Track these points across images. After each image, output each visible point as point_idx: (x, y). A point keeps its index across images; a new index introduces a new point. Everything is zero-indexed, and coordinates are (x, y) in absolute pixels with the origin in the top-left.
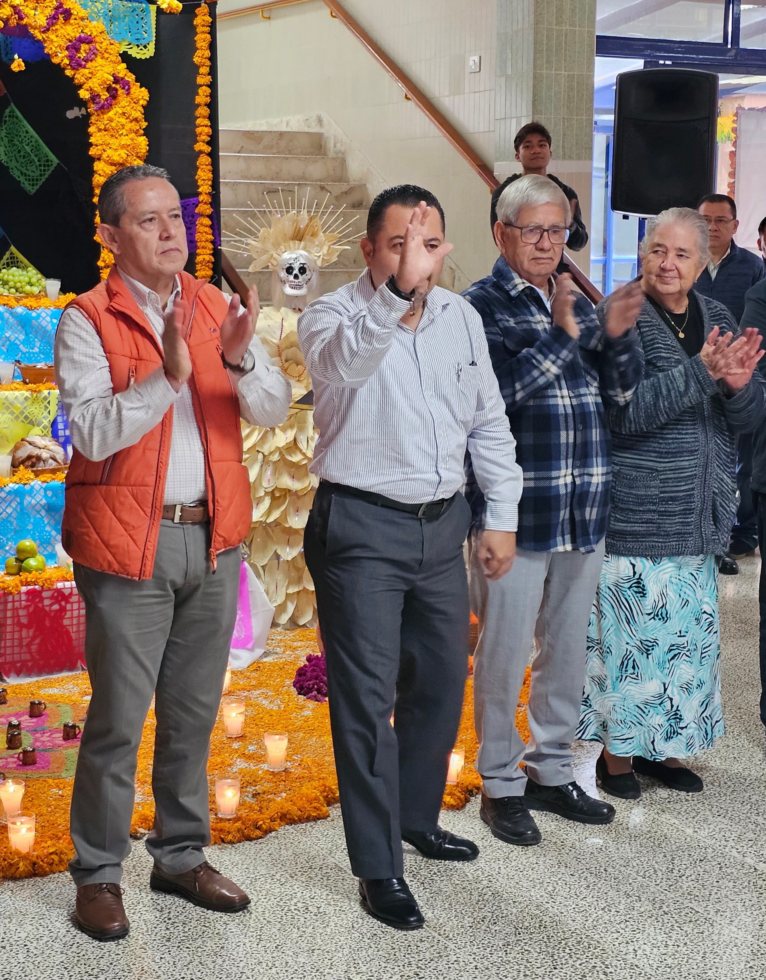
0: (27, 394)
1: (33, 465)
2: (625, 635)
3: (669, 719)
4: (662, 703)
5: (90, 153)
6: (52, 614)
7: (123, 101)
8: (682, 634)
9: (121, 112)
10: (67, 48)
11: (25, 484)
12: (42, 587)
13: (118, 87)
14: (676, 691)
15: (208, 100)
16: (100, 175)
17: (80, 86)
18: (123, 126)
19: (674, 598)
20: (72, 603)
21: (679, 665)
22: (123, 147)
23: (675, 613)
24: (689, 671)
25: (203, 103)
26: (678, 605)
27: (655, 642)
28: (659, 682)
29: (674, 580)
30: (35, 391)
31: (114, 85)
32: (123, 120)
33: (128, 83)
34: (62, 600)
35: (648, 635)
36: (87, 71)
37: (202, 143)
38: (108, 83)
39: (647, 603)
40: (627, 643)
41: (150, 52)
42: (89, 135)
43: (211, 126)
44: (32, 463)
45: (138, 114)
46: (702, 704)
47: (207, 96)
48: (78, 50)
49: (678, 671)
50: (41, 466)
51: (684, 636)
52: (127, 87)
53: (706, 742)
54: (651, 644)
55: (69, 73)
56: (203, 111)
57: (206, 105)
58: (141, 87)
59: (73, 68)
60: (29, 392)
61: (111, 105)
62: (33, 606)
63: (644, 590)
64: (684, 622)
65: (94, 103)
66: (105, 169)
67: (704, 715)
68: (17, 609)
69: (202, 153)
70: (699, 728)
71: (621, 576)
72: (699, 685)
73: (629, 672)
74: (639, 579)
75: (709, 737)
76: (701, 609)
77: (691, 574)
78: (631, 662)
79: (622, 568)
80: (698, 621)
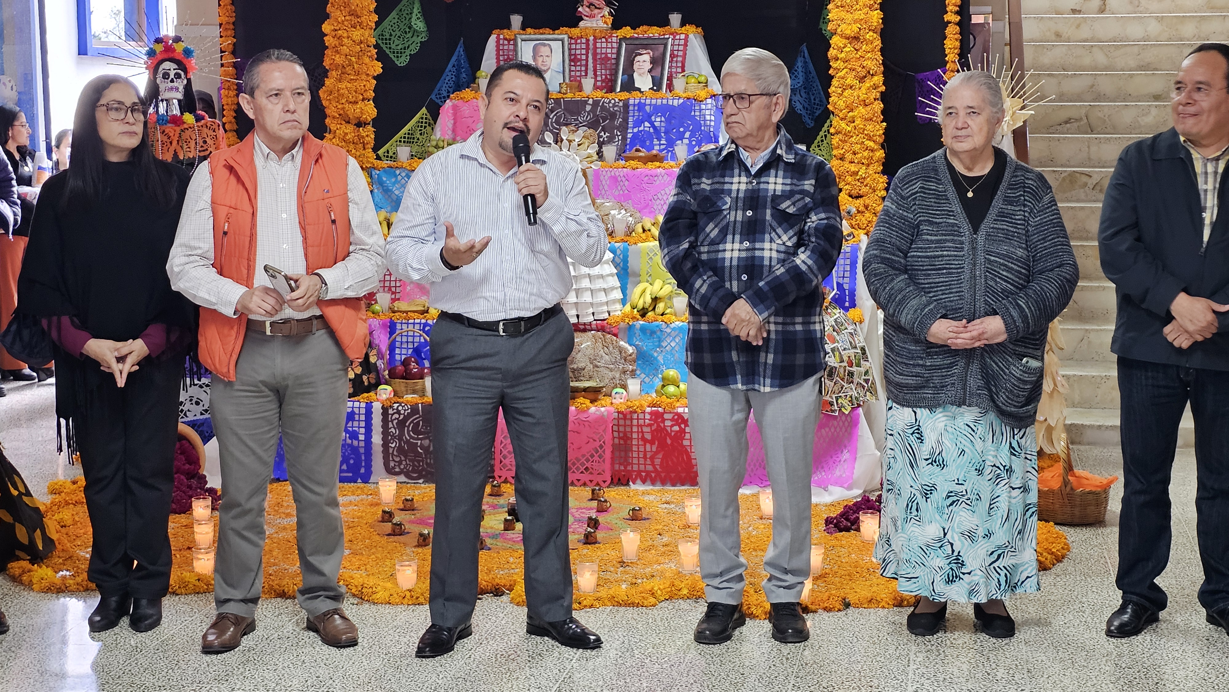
2: (909, 478)
3: (950, 563)
4: (941, 546)
5: (828, 29)
6: (673, 434)
8: (960, 482)
14: (956, 537)
16: (835, 49)
19: (950, 446)
21: (959, 512)
23: (952, 460)
24: (973, 519)
26: (956, 454)
27: (933, 488)
28: (938, 525)
29: (949, 429)
34: (681, 424)
35: (925, 479)
39: (924, 449)
40: (911, 487)
46: (991, 554)
51: (962, 484)
53: (999, 592)
54: (929, 489)
62: (656, 425)
63: (922, 436)
64: (961, 471)
66: (840, 43)
67: (996, 565)
69: (950, 23)
70: (988, 577)
71: (906, 422)
72: (987, 536)
73: (913, 514)
74: (919, 425)
75: (1002, 588)
76: (983, 461)
77: (967, 425)
78: (915, 504)
79: (906, 416)
80: (980, 472)
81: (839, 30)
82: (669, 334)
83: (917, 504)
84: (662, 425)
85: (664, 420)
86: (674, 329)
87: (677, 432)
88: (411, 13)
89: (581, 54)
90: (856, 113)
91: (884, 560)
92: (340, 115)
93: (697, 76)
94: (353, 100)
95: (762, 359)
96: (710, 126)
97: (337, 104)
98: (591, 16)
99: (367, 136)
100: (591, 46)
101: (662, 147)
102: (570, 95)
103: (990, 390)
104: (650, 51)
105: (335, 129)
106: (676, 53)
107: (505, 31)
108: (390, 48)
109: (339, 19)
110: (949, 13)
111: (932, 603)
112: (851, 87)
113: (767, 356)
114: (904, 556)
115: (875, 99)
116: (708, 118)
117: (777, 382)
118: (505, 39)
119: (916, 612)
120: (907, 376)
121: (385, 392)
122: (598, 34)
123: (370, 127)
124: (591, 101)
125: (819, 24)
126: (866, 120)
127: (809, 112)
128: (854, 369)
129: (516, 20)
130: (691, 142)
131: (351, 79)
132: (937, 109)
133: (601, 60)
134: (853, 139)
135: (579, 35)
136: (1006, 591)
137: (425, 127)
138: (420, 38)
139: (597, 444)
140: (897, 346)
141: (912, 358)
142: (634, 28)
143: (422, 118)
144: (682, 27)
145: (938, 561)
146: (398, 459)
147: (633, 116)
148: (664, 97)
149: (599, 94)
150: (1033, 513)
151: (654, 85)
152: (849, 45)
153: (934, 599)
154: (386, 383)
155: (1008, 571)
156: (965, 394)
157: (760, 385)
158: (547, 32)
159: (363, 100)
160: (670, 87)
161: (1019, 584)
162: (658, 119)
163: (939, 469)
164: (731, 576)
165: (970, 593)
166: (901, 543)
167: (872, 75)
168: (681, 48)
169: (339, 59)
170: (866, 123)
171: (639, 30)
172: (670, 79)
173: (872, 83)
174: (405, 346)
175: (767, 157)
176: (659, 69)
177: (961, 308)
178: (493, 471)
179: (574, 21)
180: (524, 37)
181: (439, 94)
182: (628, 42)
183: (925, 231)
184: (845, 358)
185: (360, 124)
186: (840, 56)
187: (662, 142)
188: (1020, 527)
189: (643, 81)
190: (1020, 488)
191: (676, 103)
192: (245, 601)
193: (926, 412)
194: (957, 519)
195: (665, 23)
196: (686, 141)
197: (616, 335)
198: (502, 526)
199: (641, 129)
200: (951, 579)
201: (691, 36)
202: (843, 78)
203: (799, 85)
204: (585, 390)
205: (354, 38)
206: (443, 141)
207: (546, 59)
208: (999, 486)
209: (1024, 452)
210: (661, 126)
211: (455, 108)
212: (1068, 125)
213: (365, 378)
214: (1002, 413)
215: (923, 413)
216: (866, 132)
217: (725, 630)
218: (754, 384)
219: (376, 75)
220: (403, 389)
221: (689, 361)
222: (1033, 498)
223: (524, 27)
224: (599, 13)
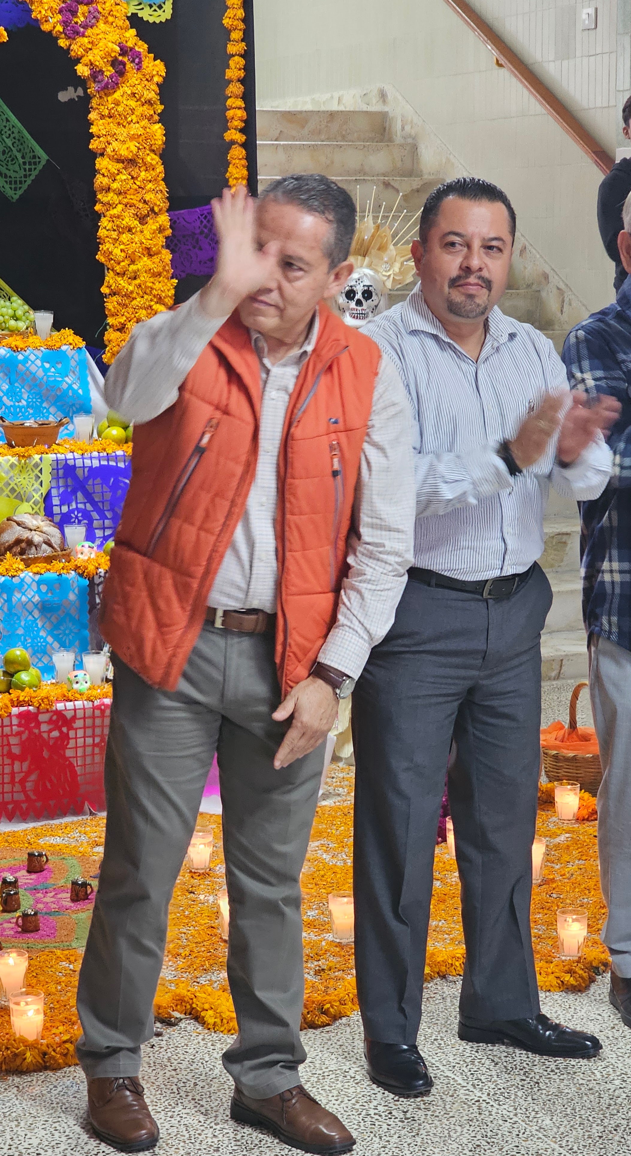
0: (14, 460)
1: (22, 552)
5: (91, 147)
6: (51, 743)
7: (133, 77)
9: (129, 92)
10: (61, 11)
11: (13, 576)
12: (38, 708)
13: (126, 59)
15: (242, 74)
16: (103, 175)
17: (77, 60)
18: (133, 110)
20: (76, 729)
22: (132, 138)
25: (235, 78)
30: (23, 456)
31: (120, 58)
32: (132, 103)
33: (139, 54)
34: (63, 726)
36: (86, 40)
37: (233, 131)
38: (113, 54)
41: (166, 14)
42: (90, 124)
43: (245, 109)
44: (22, 549)
45: (152, 95)
47: (240, 70)
48: (74, 13)
50: (32, 553)
52: (137, 60)
55: (62, 43)
56: (236, 89)
57: (239, 80)
58: (155, 59)
59: (68, 37)
60: (16, 458)
61: (117, 84)
62: (27, 732)
65: (95, 82)
66: (110, 167)
68: (7, 736)
69: (235, 143)
81: (109, 150)
84: (36, 731)
85: (38, 724)
87: (56, 739)
90: (139, 266)
112: (130, 230)
115: (162, 247)
126: (154, 275)
134: (136, 302)
152: (123, 171)
167: (156, 213)
170: (155, 280)
173: (156, 225)
186: (112, 186)
202: (118, 217)
216: (155, 292)
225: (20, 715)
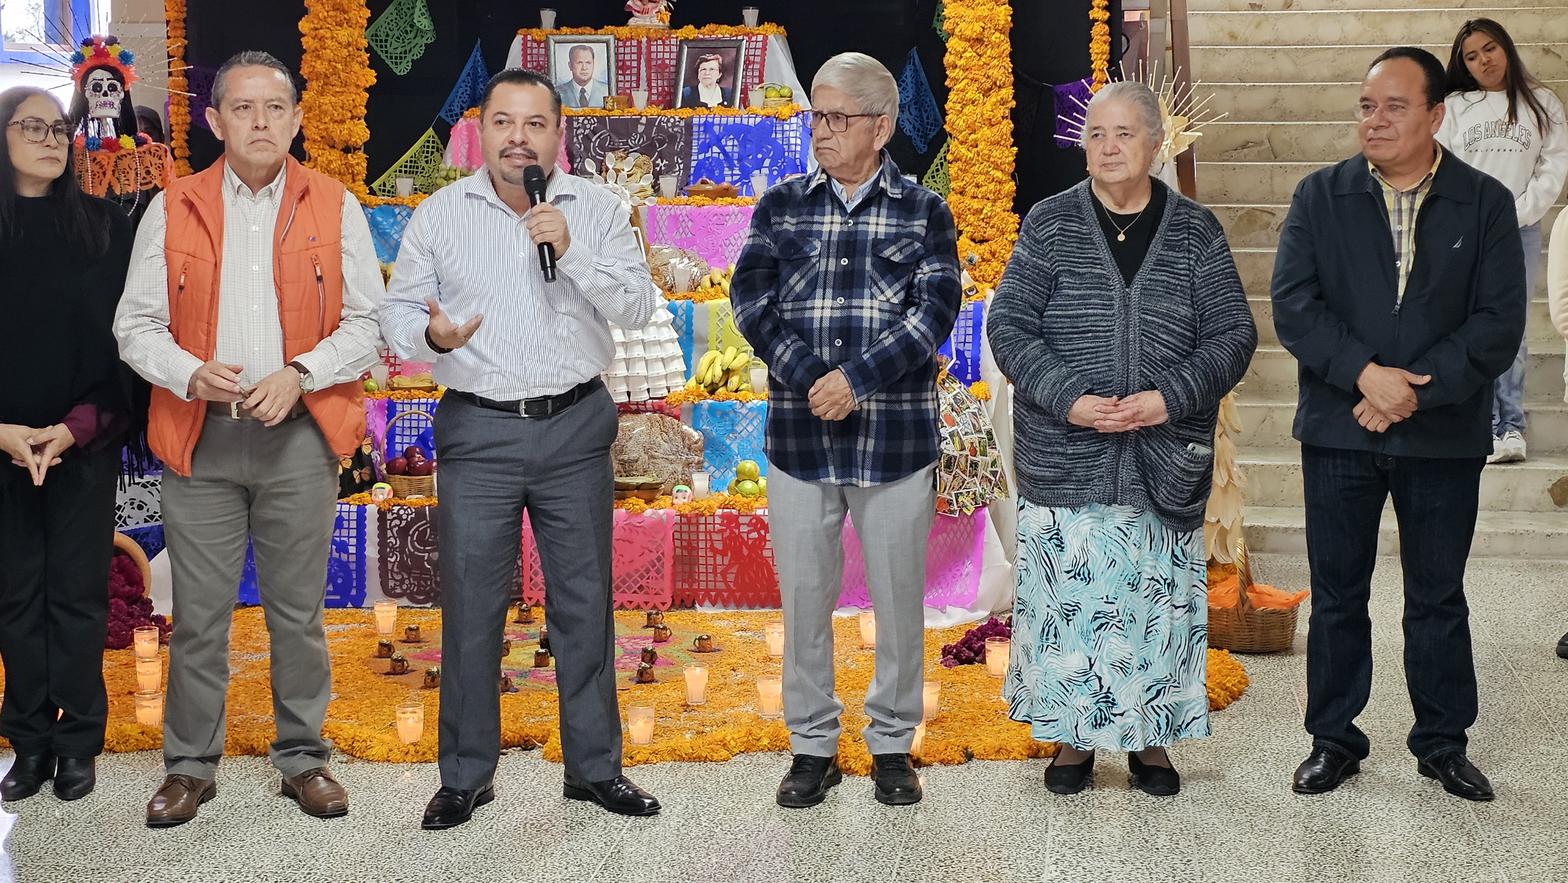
2: (1045, 595)
3: (1097, 702)
4: (1087, 681)
5: (944, 28)
6: (750, 542)
8: (1110, 601)
12: (740, 512)
14: (1105, 669)
16: (952, 53)
19: (1097, 555)
21: (1108, 638)
22: (979, 19)
23: (1100, 573)
24: (1126, 647)
26: (1104, 565)
27: (1076, 608)
28: (1083, 654)
29: (1095, 533)
35: (1066, 596)
39: (1065, 559)
40: (1048, 606)
46: (1149, 689)
49: (1107, 645)
51: (1112, 603)
53: (1158, 738)
54: (1071, 608)
62: (728, 531)
63: (1062, 543)
64: (1111, 586)
66: (958, 46)
67: (1154, 703)
68: (710, 532)
69: (1097, 21)
70: (1145, 718)
71: (1042, 525)
72: (1143, 666)
73: (1051, 641)
74: (1058, 529)
75: (1162, 732)
76: (1139, 573)
77: (1118, 528)
78: (1052, 628)
79: (1042, 517)
80: (1134, 587)
81: (957, 31)
82: (745, 416)
83: (1056, 628)
84: (737, 531)
85: (738, 525)
86: (750, 409)
87: (755, 540)
88: (413, 8)
89: (631, 60)
90: (979, 136)
91: (1014, 699)
92: (322, 137)
93: (778, 88)
94: (338, 119)
95: (860, 447)
96: (795, 151)
97: (319, 124)
98: (643, 12)
99: (358, 164)
100: (644, 50)
101: (736, 178)
102: (617, 113)
103: (1147, 484)
104: (718, 56)
105: (316, 155)
106: (751, 58)
107: (534, 30)
108: (386, 52)
109: (320, 15)
110: (1096, 9)
111: (1076, 752)
112: (973, 103)
113: (866, 442)
114: (1039, 694)
115: (1003, 118)
116: (793, 141)
117: (879, 474)
118: (535, 41)
119: (1055, 764)
120: (1043, 466)
121: (382, 491)
122: (653, 35)
123: (361, 153)
124: (644, 120)
125: (932, 23)
126: (992, 143)
127: (920, 134)
128: (978, 458)
129: (548, 16)
130: (771, 171)
131: (336, 92)
132: (1079, 129)
133: (658, 68)
134: (975, 169)
135: (629, 36)
136: (1166, 736)
137: (432, 153)
138: (424, 39)
139: (654, 556)
140: (1031, 429)
141: (1050, 445)
142: (698, 27)
143: (428, 142)
144: (760, 25)
145: (1083, 699)
146: (399, 577)
147: (698, 139)
148: (737, 115)
149: (654, 111)
150: (1201, 637)
151: (724, 99)
152: (970, 49)
153: (1077, 747)
154: (384, 480)
155: (1170, 711)
156: (1116, 489)
157: (858, 478)
158: (587, 32)
159: (352, 118)
160: (745, 102)
161: (1184, 726)
162: (730, 143)
163: (1084, 583)
164: (822, 721)
165: (1122, 740)
166: (1035, 678)
167: (1000, 87)
168: (758, 52)
169: (320, 66)
170: (992, 147)
171: (704, 30)
172: (744, 91)
173: (999, 98)
174: (407, 432)
175: (867, 191)
176: (731, 79)
177: (1110, 382)
178: (522, 592)
179: (622, 17)
180: (557, 38)
181: (451, 111)
182: (690, 45)
183: (1065, 284)
184: (967, 445)
185: (347, 150)
186: (959, 63)
187: (734, 172)
188: (1184, 656)
189: (711, 95)
190: (1184, 607)
191: (752, 122)
192: (202, 759)
193: (1067, 512)
194: (1106, 647)
195: (737, 20)
196: (765, 171)
197: (677, 417)
198: (532, 662)
199: (708, 155)
200: (1099, 722)
201: (771, 37)
202: (963, 91)
203: (908, 100)
204: (638, 487)
205: (339, 38)
206: (455, 171)
207: (586, 66)
208: (1159, 604)
209: (1189, 561)
210: (733, 152)
211: (470, 128)
212: (1245, 150)
213: (356, 474)
214: (1162, 513)
215: (1063, 514)
216: (992, 159)
217: (816, 789)
218: (851, 477)
219: (368, 86)
220: (406, 488)
221: (769, 447)
222: (1201, 618)
223: (558, 25)
224: (653, 8)
225: (722, 516)
